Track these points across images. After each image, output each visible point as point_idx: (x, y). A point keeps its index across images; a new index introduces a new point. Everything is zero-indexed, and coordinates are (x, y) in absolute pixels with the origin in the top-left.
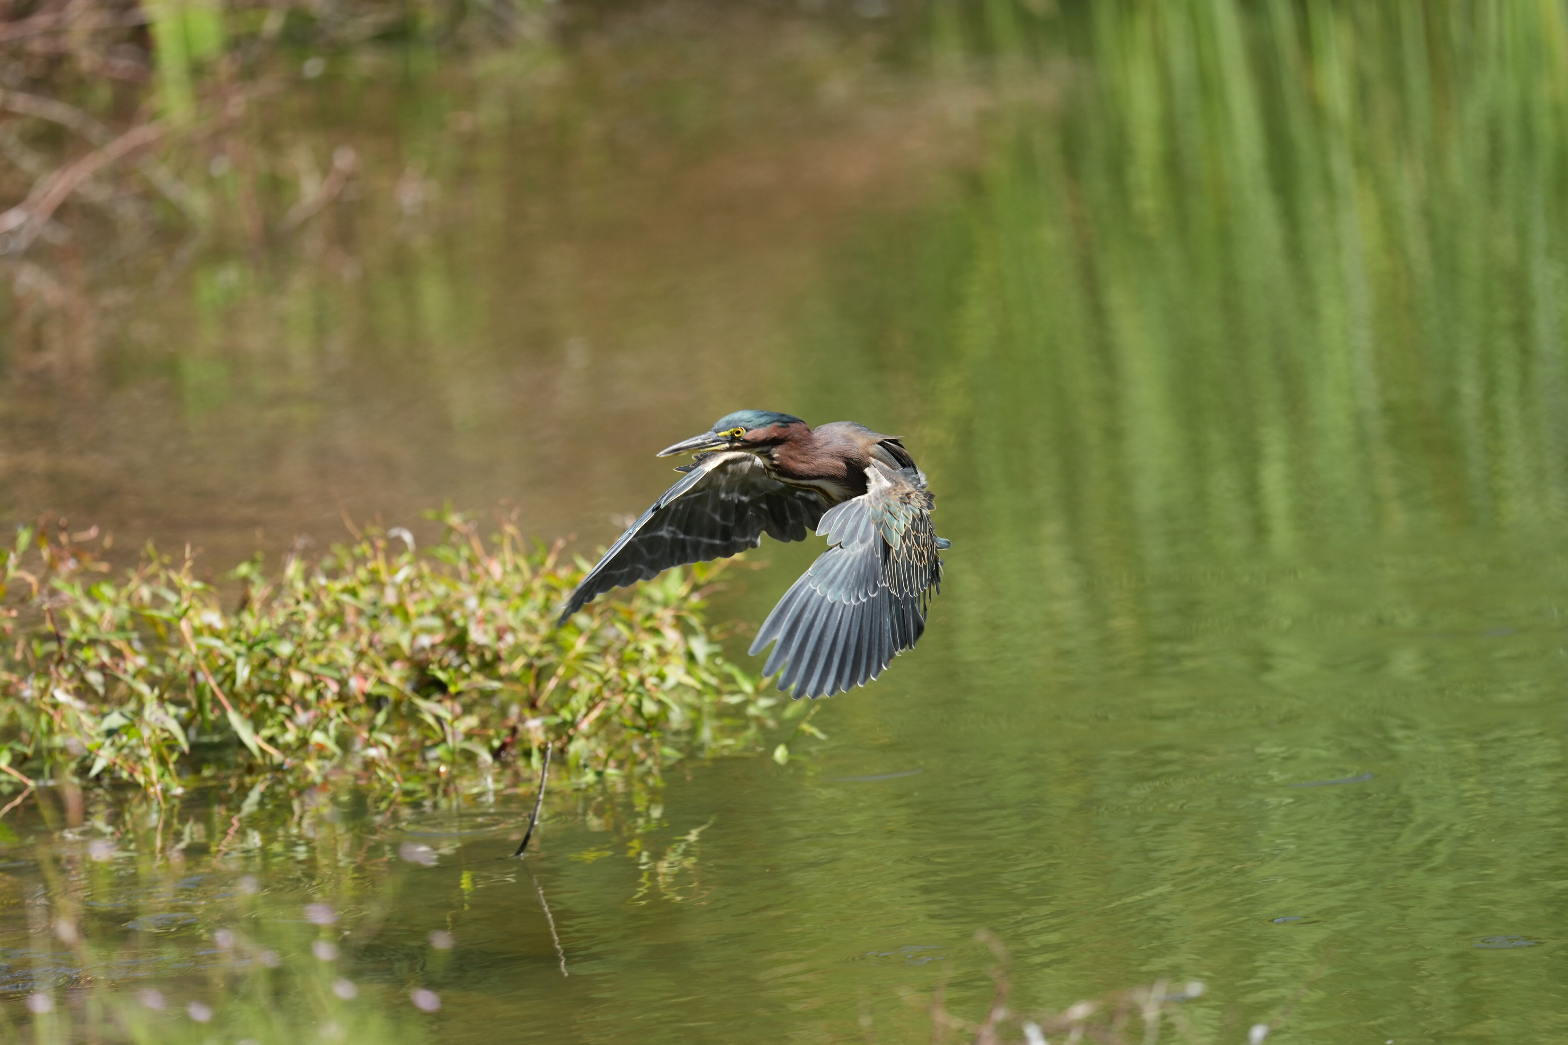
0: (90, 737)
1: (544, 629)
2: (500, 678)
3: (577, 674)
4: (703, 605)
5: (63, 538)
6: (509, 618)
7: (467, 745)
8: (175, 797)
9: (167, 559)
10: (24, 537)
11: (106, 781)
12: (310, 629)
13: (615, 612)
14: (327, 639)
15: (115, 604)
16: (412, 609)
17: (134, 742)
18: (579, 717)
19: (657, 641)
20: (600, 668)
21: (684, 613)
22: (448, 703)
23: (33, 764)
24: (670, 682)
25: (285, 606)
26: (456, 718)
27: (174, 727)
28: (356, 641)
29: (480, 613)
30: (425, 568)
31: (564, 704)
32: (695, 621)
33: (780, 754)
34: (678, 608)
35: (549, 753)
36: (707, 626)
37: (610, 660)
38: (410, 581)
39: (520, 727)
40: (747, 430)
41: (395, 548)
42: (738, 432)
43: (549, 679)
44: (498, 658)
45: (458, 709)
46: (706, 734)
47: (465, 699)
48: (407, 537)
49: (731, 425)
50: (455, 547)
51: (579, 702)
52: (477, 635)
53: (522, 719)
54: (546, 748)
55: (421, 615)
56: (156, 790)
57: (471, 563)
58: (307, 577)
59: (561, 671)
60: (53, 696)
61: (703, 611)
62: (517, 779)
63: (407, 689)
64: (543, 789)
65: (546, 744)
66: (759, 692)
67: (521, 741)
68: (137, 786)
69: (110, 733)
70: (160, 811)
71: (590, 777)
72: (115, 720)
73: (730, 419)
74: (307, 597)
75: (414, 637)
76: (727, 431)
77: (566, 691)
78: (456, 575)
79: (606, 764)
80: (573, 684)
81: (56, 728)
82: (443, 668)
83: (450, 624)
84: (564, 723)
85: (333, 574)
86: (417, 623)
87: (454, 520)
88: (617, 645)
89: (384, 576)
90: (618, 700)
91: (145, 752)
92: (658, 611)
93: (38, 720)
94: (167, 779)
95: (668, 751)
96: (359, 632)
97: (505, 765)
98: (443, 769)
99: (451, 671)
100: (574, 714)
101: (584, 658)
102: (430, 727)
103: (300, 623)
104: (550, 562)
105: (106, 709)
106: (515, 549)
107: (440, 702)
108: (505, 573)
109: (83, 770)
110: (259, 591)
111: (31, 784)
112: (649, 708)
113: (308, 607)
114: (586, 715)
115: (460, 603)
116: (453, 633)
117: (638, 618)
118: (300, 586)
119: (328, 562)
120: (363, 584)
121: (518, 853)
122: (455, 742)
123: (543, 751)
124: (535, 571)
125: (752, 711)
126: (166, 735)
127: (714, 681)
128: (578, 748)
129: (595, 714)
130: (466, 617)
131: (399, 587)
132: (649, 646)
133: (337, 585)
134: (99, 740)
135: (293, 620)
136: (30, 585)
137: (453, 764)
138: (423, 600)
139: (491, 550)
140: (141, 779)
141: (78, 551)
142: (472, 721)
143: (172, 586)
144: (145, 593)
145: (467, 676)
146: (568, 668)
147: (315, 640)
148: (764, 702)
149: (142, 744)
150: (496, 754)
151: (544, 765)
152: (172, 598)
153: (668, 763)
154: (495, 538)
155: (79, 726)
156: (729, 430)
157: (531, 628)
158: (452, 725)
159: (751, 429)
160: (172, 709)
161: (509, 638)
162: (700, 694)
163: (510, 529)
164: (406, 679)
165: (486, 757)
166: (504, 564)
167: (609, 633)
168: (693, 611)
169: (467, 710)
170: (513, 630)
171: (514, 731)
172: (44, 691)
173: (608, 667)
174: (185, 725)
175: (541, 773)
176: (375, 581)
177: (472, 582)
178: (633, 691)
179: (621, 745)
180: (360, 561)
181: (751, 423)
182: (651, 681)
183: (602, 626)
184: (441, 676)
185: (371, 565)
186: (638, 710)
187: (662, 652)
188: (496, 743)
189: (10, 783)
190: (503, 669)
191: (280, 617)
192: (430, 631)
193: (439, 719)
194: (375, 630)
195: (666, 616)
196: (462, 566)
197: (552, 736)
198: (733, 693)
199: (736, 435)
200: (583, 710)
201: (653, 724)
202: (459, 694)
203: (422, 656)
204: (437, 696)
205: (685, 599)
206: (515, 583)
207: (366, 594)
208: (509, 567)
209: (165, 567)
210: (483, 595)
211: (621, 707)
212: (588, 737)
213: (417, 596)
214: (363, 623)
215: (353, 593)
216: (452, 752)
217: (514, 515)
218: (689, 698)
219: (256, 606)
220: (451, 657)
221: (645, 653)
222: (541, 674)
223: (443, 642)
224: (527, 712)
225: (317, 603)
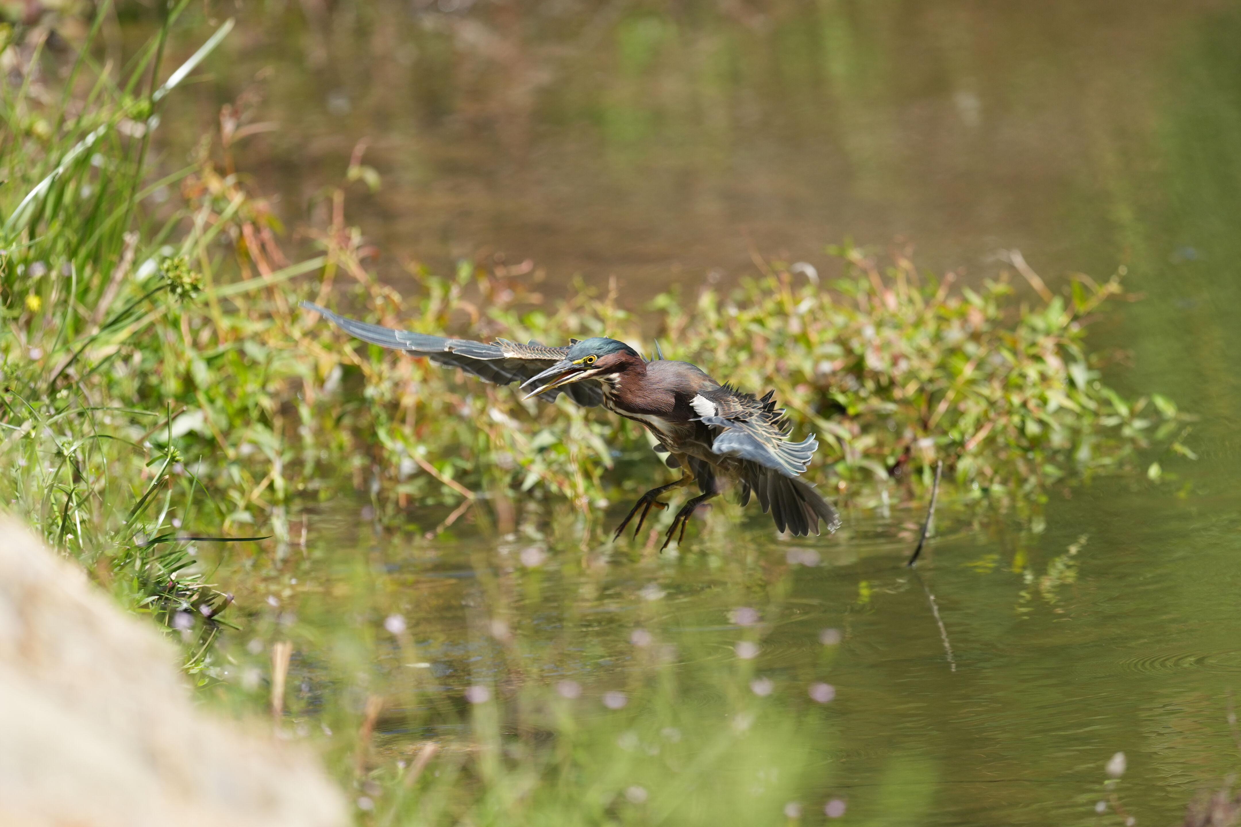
0: (522, 453)
1: (935, 356)
2: (895, 401)
3: (965, 397)
4: (1083, 334)
5: (500, 272)
6: (903, 346)
7: (866, 463)
8: (598, 509)
9: (593, 291)
10: (465, 271)
11: (538, 494)
12: (721, 356)
13: (1000, 339)
14: (737, 365)
15: (546, 331)
16: (814, 337)
17: (562, 458)
18: (967, 437)
19: (1039, 367)
20: (985, 391)
21: (1065, 341)
22: (847, 424)
23: (472, 479)
24: (1053, 405)
25: (698, 334)
26: (855, 437)
27: (599, 445)
28: (763, 366)
29: (877, 341)
30: (826, 299)
31: (954, 424)
32: (1075, 349)
33: (1154, 471)
34: (1060, 336)
35: (939, 471)
36: (1087, 354)
37: (996, 384)
38: (812, 312)
39: (913, 447)
40: (599, 357)
41: (800, 281)
42: (591, 360)
43: (939, 401)
44: (892, 383)
45: (856, 428)
46: (1083, 454)
47: (862, 420)
48: (810, 271)
49: (584, 354)
50: (855, 280)
51: (967, 423)
52: (873, 362)
53: (915, 439)
54: (937, 466)
55: (822, 343)
56: (582, 502)
57: (871, 294)
58: (720, 307)
59: (951, 395)
60: (489, 416)
61: (1082, 340)
62: (911, 495)
63: (810, 411)
64: (934, 505)
65: (936, 462)
66: (1133, 415)
67: (914, 459)
68: (563, 498)
69: (542, 450)
70: (585, 521)
71: (976, 491)
72: (545, 438)
73: (583, 347)
74: (719, 327)
75: (816, 363)
76: (581, 359)
77: (955, 414)
78: (856, 306)
79: (991, 481)
80: (962, 406)
81: (492, 445)
82: (844, 392)
83: (849, 351)
84: (953, 443)
85: (743, 306)
86: (819, 350)
87: (855, 255)
88: (1002, 372)
89: (788, 307)
90: (1002, 421)
91: (573, 467)
92: (1041, 340)
93: (476, 438)
94: (593, 493)
95: (1050, 469)
96: (766, 359)
97: (899, 482)
98: (843, 485)
99: (850, 395)
100: (963, 434)
101: (972, 382)
102: (830, 446)
103: (712, 351)
104: (941, 294)
105: (536, 427)
106: (909, 281)
107: (840, 423)
108: (900, 304)
109: (516, 484)
110: (675, 321)
111: (471, 496)
112: (1032, 428)
113: (720, 336)
114: (974, 435)
115: (858, 332)
116: (851, 361)
117: (1022, 346)
118: (713, 317)
119: (738, 294)
120: (771, 314)
121: (911, 562)
122: (854, 459)
123: (934, 468)
124: (928, 302)
125: (1127, 432)
126: (591, 453)
127: (1092, 405)
128: (965, 465)
129: (982, 435)
130: (863, 345)
131: (802, 317)
132: (1032, 371)
133: (746, 316)
134: (531, 457)
135: (706, 348)
136: (469, 315)
137: (852, 480)
138: (824, 330)
139: (888, 282)
140: (569, 492)
141: (512, 283)
142: (868, 441)
143: (597, 317)
144: (573, 322)
145: (864, 400)
146: (958, 392)
147: (726, 366)
148: (1139, 424)
149: (570, 460)
150: (891, 471)
151: (935, 481)
152: (597, 327)
153: (1049, 482)
154: (890, 272)
155: (513, 444)
156: (582, 358)
157: (923, 355)
158: (850, 443)
159: (602, 356)
160: (597, 428)
161: (903, 365)
162: (1079, 416)
163: (905, 264)
164: (807, 403)
165: (881, 473)
166: (898, 295)
167: (996, 360)
168: (1073, 340)
169: (865, 429)
170: (906, 357)
171: (907, 450)
172: (483, 411)
173: (995, 391)
174: (610, 442)
175: (931, 488)
176: (781, 313)
177: (869, 313)
178: (1017, 413)
179: (1008, 463)
180: (768, 293)
181: (601, 350)
182: (1032, 404)
183: (989, 354)
184: (841, 399)
185: (777, 297)
186: (1022, 430)
187: (1044, 378)
188: (891, 461)
189: (453, 495)
190: (897, 393)
191: (695, 345)
192: (830, 357)
193: (839, 439)
194: (781, 356)
195: (1048, 343)
196: (861, 298)
197: (942, 454)
198: (1110, 415)
199: (589, 362)
200: (971, 430)
201: (1036, 443)
202: (857, 416)
203: (822, 382)
204: (837, 417)
205: (1065, 329)
206: (908, 314)
207: (773, 324)
208: (904, 298)
209: (592, 298)
210: (879, 325)
211: (1005, 428)
212: (976, 456)
213: (819, 325)
214: (770, 352)
215: (760, 322)
216: (851, 469)
217: (909, 250)
218: (1069, 420)
219: (673, 335)
220: (850, 382)
221: (1028, 379)
222: (933, 398)
223: (843, 369)
224: (920, 432)
225: (728, 331)
